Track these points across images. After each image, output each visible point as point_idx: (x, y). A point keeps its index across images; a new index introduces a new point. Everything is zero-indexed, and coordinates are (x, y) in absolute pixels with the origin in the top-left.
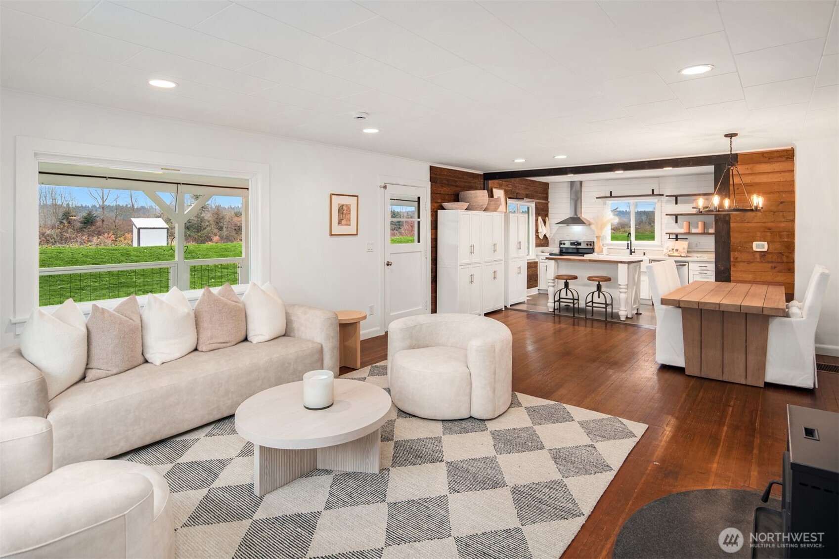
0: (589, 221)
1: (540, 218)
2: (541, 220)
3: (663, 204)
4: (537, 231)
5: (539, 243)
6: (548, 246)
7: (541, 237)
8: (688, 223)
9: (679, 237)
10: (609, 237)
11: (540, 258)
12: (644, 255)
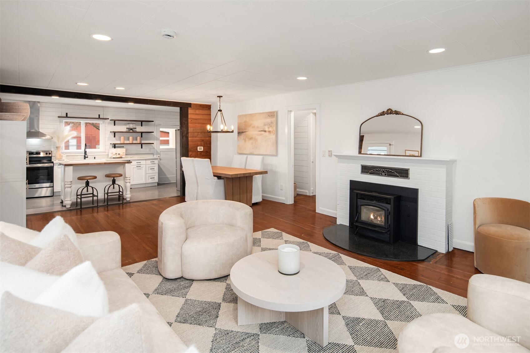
3: (107, 125)
8: (124, 137)
9: (116, 146)
12: (95, 159)
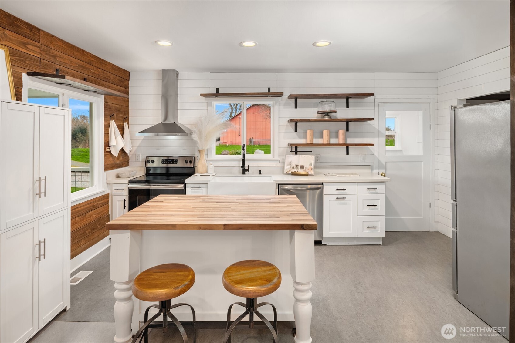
0: (189, 130)
1: (113, 124)
2: (115, 125)
3: (282, 107)
4: (107, 144)
5: (113, 163)
6: (127, 165)
7: (115, 152)
8: (312, 131)
9: (299, 150)
10: (214, 151)
11: (114, 188)
12: (260, 174)
